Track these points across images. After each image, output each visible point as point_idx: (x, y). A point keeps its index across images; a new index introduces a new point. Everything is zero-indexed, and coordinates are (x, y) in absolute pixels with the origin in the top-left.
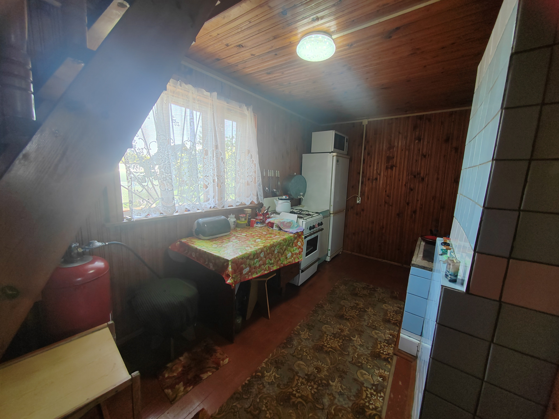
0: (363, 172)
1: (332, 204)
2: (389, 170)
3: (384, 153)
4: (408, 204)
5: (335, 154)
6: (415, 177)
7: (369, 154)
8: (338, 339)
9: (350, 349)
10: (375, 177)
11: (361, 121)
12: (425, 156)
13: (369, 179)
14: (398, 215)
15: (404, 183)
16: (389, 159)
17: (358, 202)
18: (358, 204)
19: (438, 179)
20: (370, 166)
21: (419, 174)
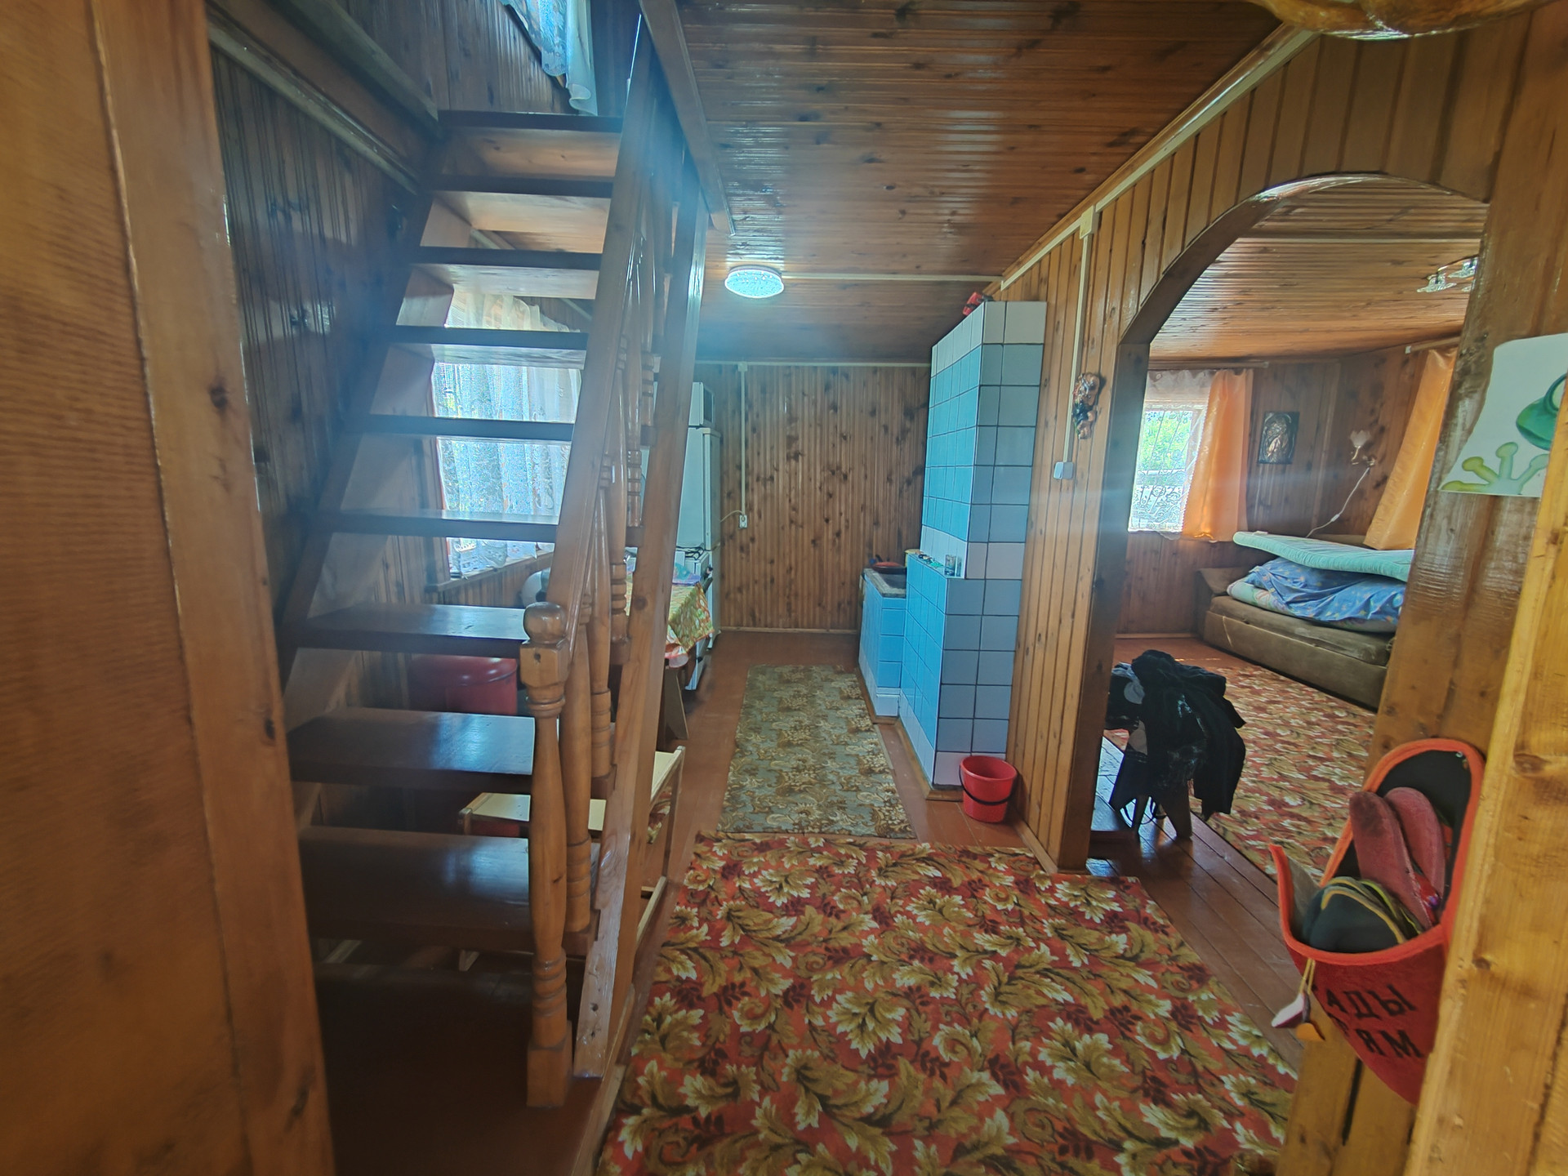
0: (747, 466)
1: (708, 531)
2: (793, 462)
3: (781, 430)
4: (827, 521)
5: (708, 430)
6: (833, 473)
7: (754, 430)
8: (802, 730)
9: (823, 734)
10: (769, 474)
11: (734, 363)
12: (845, 438)
13: (758, 480)
14: (814, 542)
15: (818, 484)
16: (791, 440)
17: (743, 524)
18: (744, 528)
19: (866, 477)
20: (759, 454)
21: (839, 468)
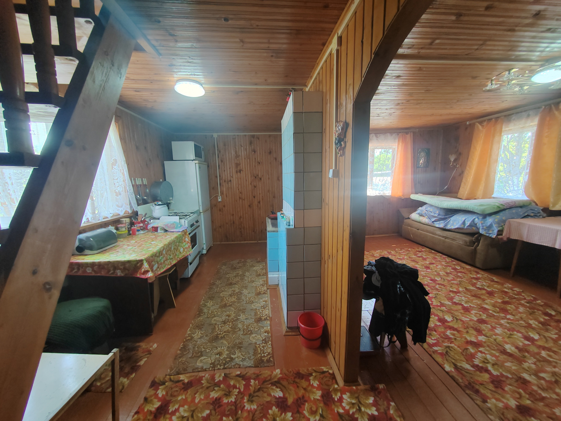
0: (220, 176)
1: (201, 204)
2: (239, 173)
3: (233, 161)
4: (254, 197)
5: (197, 162)
6: (256, 177)
7: (222, 161)
8: (234, 296)
9: (243, 298)
10: (229, 179)
11: (212, 134)
12: (259, 163)
13: (225, 181)
14: (249, 206)
15: (250, 183)
16: (237, 165)
17: (219, 200)
18: (220, 202)
19: (269, 178)
20: (224, 171)
21: (258, 175)
